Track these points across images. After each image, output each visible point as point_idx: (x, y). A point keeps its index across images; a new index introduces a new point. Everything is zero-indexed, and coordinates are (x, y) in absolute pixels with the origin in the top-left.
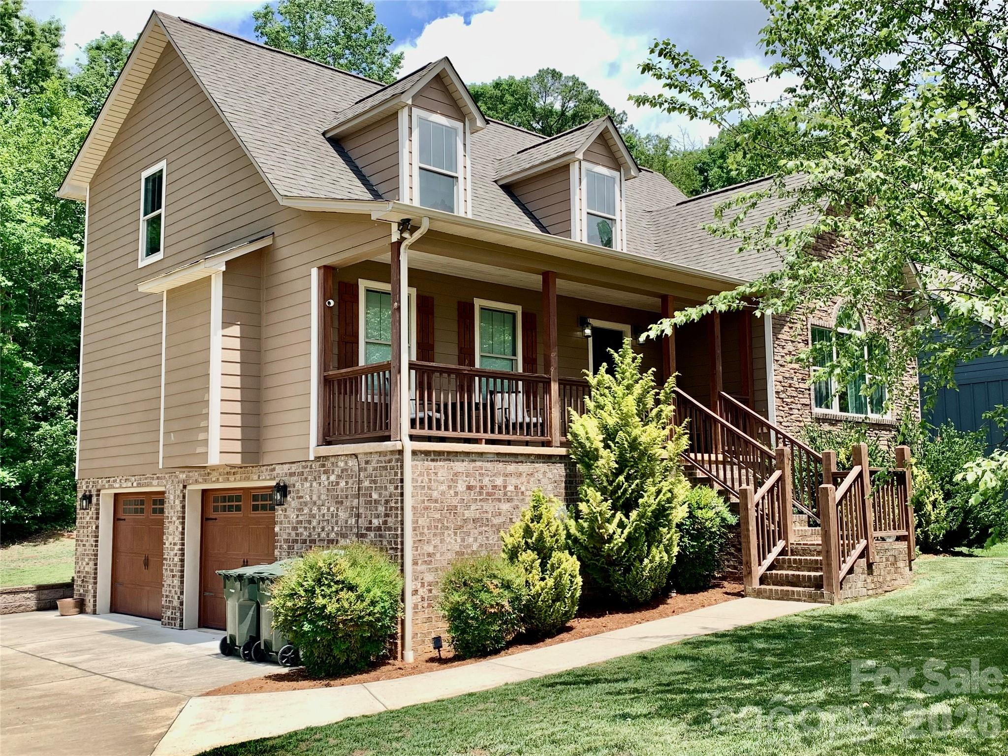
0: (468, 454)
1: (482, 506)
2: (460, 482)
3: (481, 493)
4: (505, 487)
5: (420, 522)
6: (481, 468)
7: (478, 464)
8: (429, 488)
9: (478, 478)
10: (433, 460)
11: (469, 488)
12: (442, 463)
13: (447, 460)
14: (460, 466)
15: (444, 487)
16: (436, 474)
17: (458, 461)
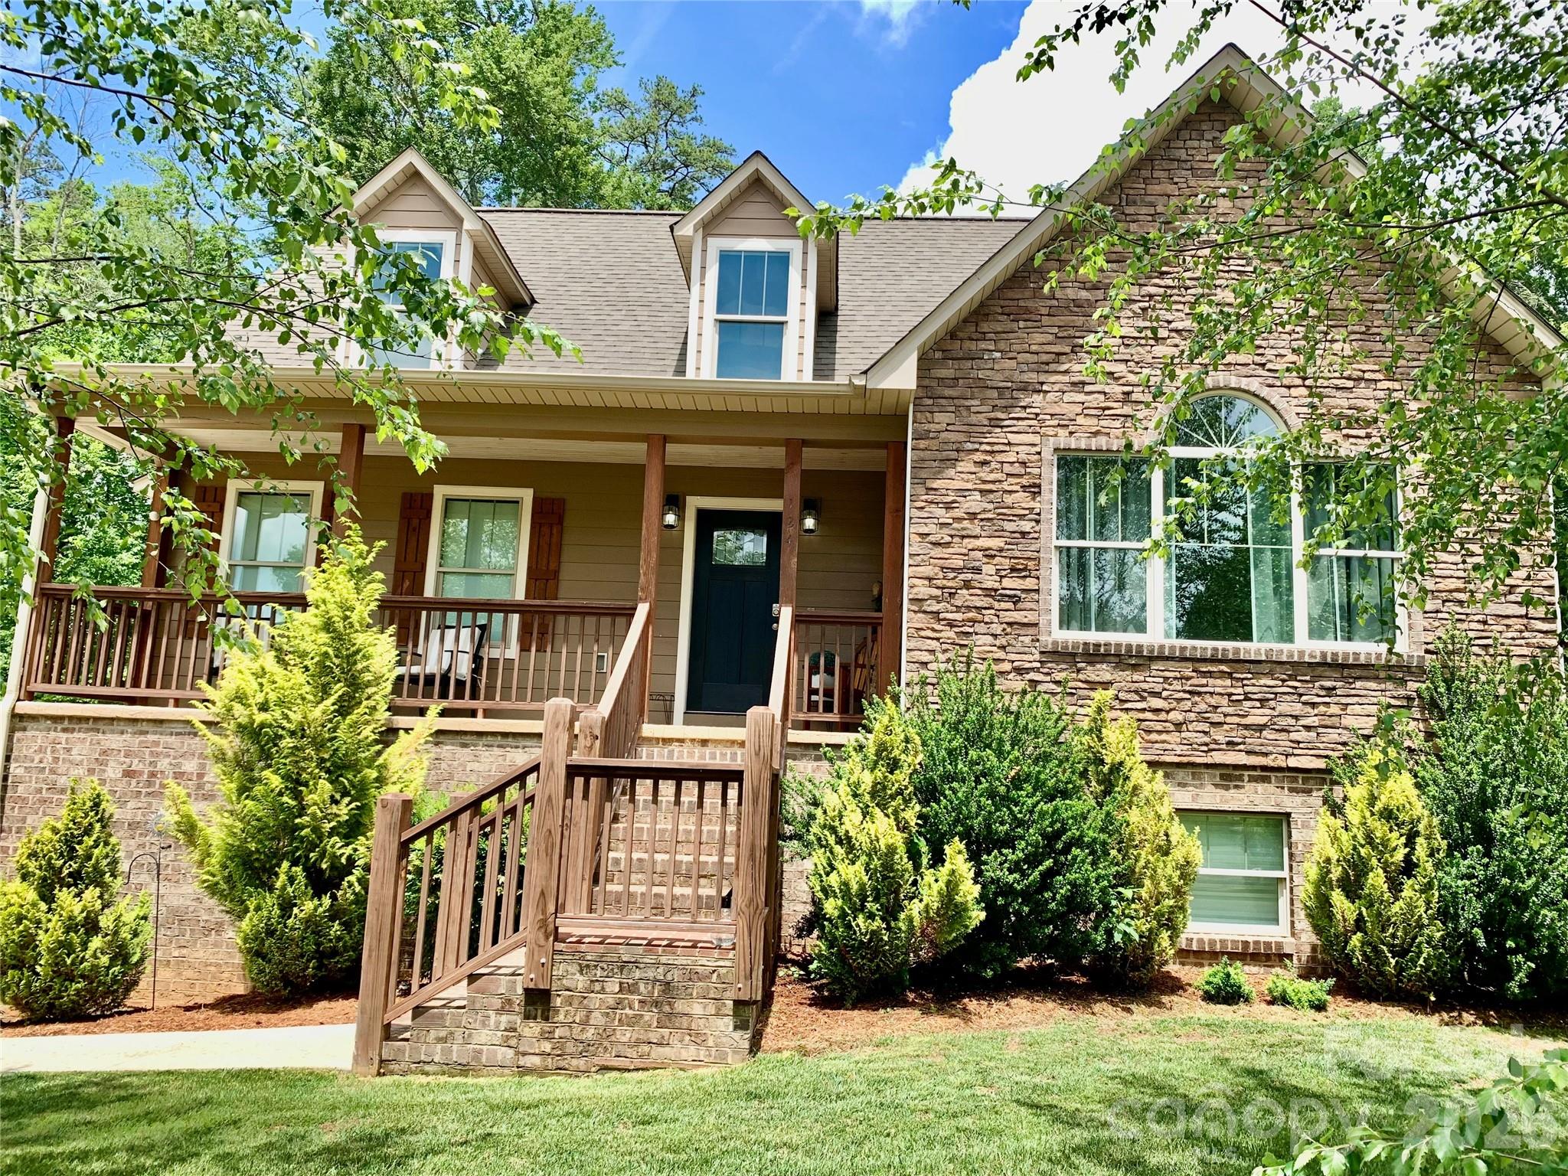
0: (134, 721)
1: (150, 804)
2: (111, 764)
3: (149, 784)
4: (201, 776)
5: (29, 821)
6: (156, 744)
7: (151, 737)
8: (53, 771)
9: (148, 759)
10: (64, 730)
11: (129, 774)
12: (82, 735)
13: (92, 730)
14: (113, 740)
15: (76, 772)
16: (69, 750)
17: (112, 732)
